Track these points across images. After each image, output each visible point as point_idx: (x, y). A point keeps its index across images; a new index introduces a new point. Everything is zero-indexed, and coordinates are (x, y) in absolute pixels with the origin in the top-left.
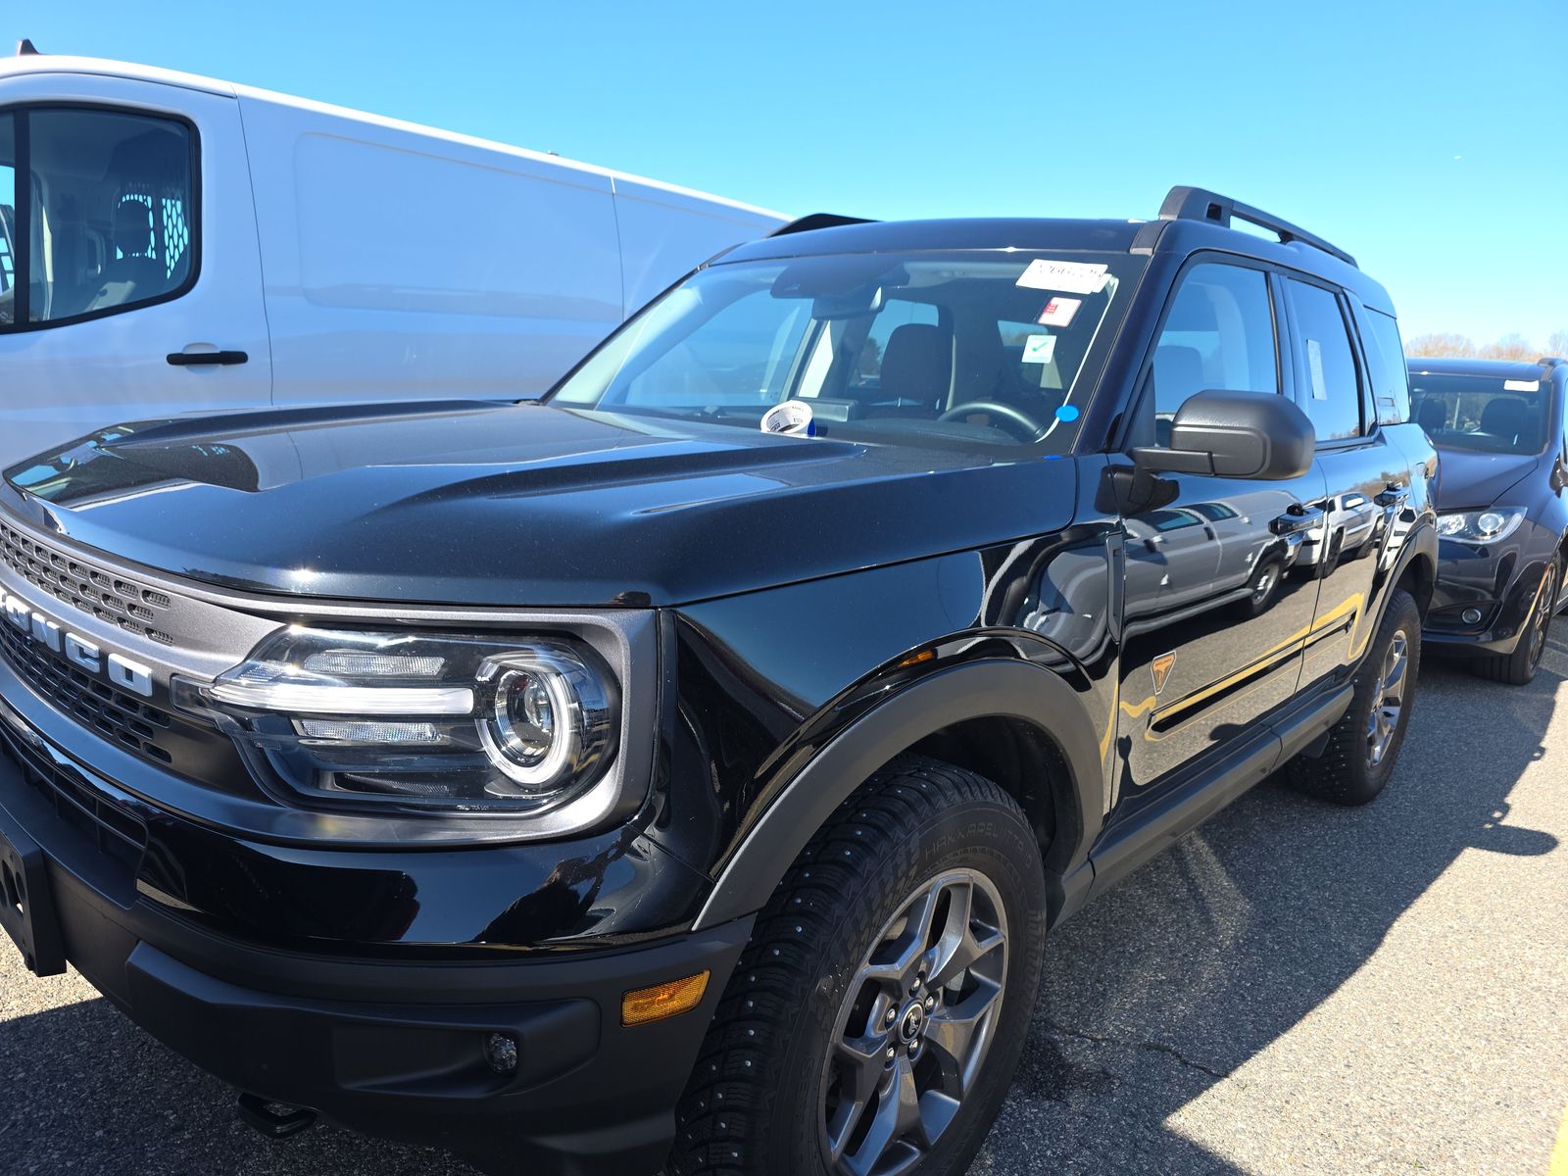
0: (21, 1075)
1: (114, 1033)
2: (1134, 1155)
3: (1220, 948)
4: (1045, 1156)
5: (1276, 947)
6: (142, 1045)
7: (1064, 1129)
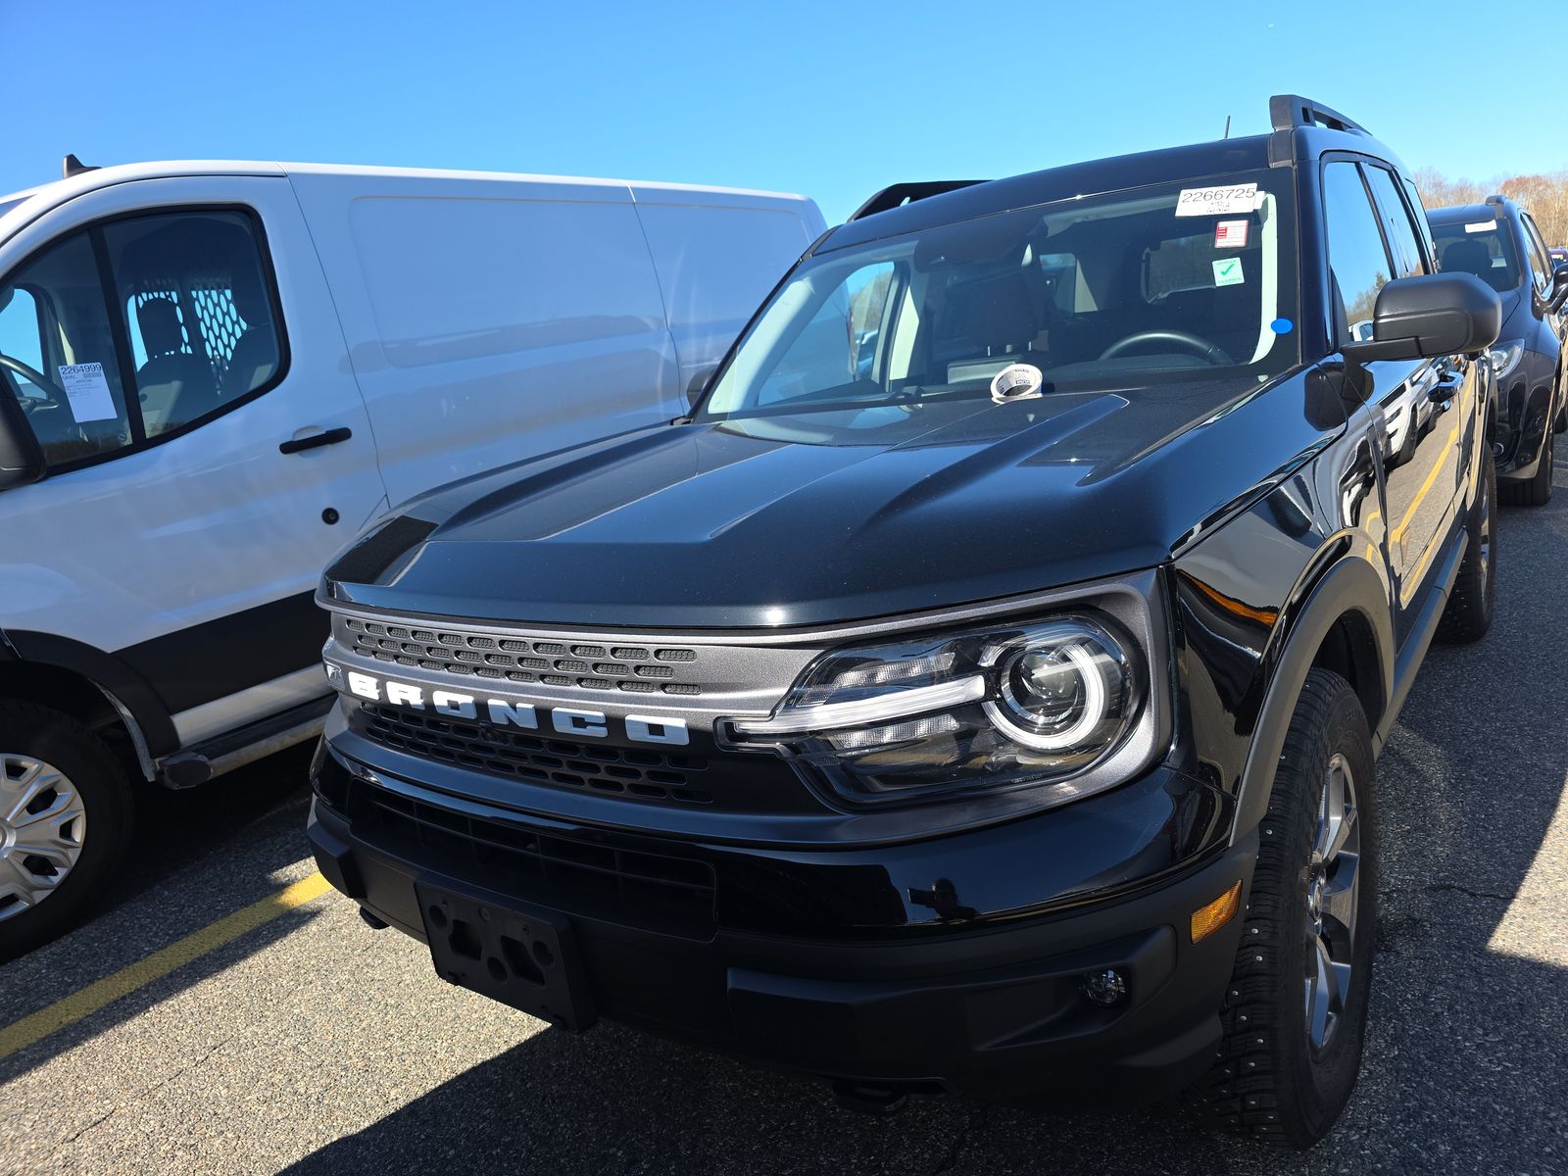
0: (452, 1152)
1: (510, 1095)
2: (1481, 980)
3: (1439, 791)
4: (1408, 999)
5: (1486, 779)
6: (543, 1100)
7: (1408, 974)
